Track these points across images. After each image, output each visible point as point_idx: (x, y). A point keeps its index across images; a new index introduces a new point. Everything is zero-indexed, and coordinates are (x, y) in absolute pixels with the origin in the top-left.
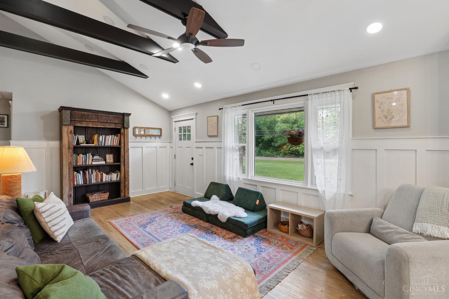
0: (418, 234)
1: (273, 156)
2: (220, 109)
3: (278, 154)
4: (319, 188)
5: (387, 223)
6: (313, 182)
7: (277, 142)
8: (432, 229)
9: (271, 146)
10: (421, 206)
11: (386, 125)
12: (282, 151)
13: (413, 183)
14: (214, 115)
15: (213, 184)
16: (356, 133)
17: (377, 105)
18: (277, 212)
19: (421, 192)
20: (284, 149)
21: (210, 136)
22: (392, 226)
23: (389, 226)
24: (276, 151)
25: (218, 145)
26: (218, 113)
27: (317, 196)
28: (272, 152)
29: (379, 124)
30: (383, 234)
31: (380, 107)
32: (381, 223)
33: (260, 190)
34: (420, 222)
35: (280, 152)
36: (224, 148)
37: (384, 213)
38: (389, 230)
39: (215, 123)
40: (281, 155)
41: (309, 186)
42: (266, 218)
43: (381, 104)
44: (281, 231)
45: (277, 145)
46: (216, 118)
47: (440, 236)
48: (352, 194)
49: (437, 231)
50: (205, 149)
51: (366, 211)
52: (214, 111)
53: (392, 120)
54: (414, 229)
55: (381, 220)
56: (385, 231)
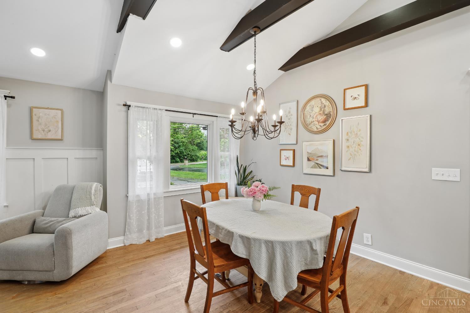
0: (73, 217)
5: (49, 218)
8: (81, 211)
10: (74, 197)
11: (44, 137)
13: (65, 183)
17: (35, 118)
19: (73, 189)
22: (53, 219)
23: (51, 220)
29: (36, 135)
30: (46, 228)
31: (38, 121)
32: (44, 220)
34: (73, 209)
37: (44, 212)
38: (52, 223)
43: (39, 117)
47: (86, 214)
48: (7, 205)
49: (84, 211)
51: (28, 215)
53: (49, 133)
54: (70, 215)
55: (43, 218)
56: (48, 225)
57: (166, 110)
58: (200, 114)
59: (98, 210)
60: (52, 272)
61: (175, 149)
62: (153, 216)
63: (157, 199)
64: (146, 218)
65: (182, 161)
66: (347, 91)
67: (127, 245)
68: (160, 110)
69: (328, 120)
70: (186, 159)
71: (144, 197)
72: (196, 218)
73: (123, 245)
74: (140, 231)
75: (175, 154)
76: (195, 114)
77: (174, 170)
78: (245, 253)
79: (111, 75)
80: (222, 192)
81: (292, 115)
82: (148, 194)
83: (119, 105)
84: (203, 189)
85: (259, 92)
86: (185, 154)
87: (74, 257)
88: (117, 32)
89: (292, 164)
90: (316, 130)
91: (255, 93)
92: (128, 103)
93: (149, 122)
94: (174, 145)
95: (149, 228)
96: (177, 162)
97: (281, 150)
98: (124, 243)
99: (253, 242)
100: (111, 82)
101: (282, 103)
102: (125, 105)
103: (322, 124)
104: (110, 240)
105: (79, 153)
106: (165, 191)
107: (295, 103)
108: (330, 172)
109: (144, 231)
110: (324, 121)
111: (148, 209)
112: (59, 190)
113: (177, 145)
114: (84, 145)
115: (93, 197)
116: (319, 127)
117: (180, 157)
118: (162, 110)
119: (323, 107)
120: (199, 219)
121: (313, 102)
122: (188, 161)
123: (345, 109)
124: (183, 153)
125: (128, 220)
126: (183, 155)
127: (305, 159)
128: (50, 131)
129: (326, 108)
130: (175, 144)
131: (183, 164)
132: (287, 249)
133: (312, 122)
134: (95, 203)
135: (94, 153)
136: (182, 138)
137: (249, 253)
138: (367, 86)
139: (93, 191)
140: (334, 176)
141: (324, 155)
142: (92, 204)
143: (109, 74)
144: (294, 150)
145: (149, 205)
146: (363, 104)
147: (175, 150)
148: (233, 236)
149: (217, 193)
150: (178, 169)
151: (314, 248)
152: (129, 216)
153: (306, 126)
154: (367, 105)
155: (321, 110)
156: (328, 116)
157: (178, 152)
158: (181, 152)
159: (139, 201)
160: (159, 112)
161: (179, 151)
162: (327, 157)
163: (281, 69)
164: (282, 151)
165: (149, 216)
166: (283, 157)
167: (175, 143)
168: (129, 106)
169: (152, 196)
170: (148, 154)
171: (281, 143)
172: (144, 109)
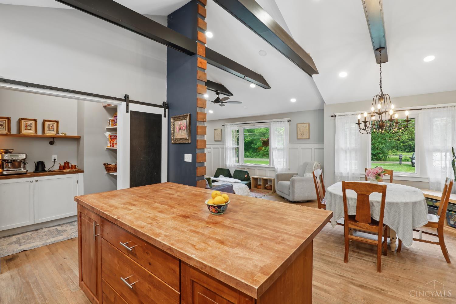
1: (253, 157)
2: (223, 125)
3: (258, 156)
4: (275, 167)
6: (273, 164)
7: (257, 144)
9: (251, 148)
10: (307, 168)
11: (301, 138)
12: (261, 152)
14: (219, 128)
15: (219, 169)
16: (291, 141)
18: (256, 179)
19: (307, 165)
20: (263, 150)
21: (216, 141)
24: (256, 152)
25: (222, 146)
26: (222, 127)
27: (275, 171)
28: (251, 153)
29: (299, 137)
31: (299, 130)
33: (247, 170)
34: (305, 173)
35: (259, 153)
36: (226, 148)
37: (298, 173)
39: (220, 133)
40: (260, 156)
41: (271, 166)
42: (251, 182)
43: (300, 128)
44: (258, 188)
45: (256, 146)
46: (220, 130)
48: (289, 168)
50: (213, 149)
52: (219, 126)
53: (304, 136)
54: (304, 176)
63: (355, 178)
71: (345, 174)
82: (348, 173)
91: (381, 97)
100: (325, 103)
102: (332, 116)
105: (317, 146)
112: (304, 164)
114: (319, 141)
139: (314, 166)
168: (335, 116)
172: (345, 116)
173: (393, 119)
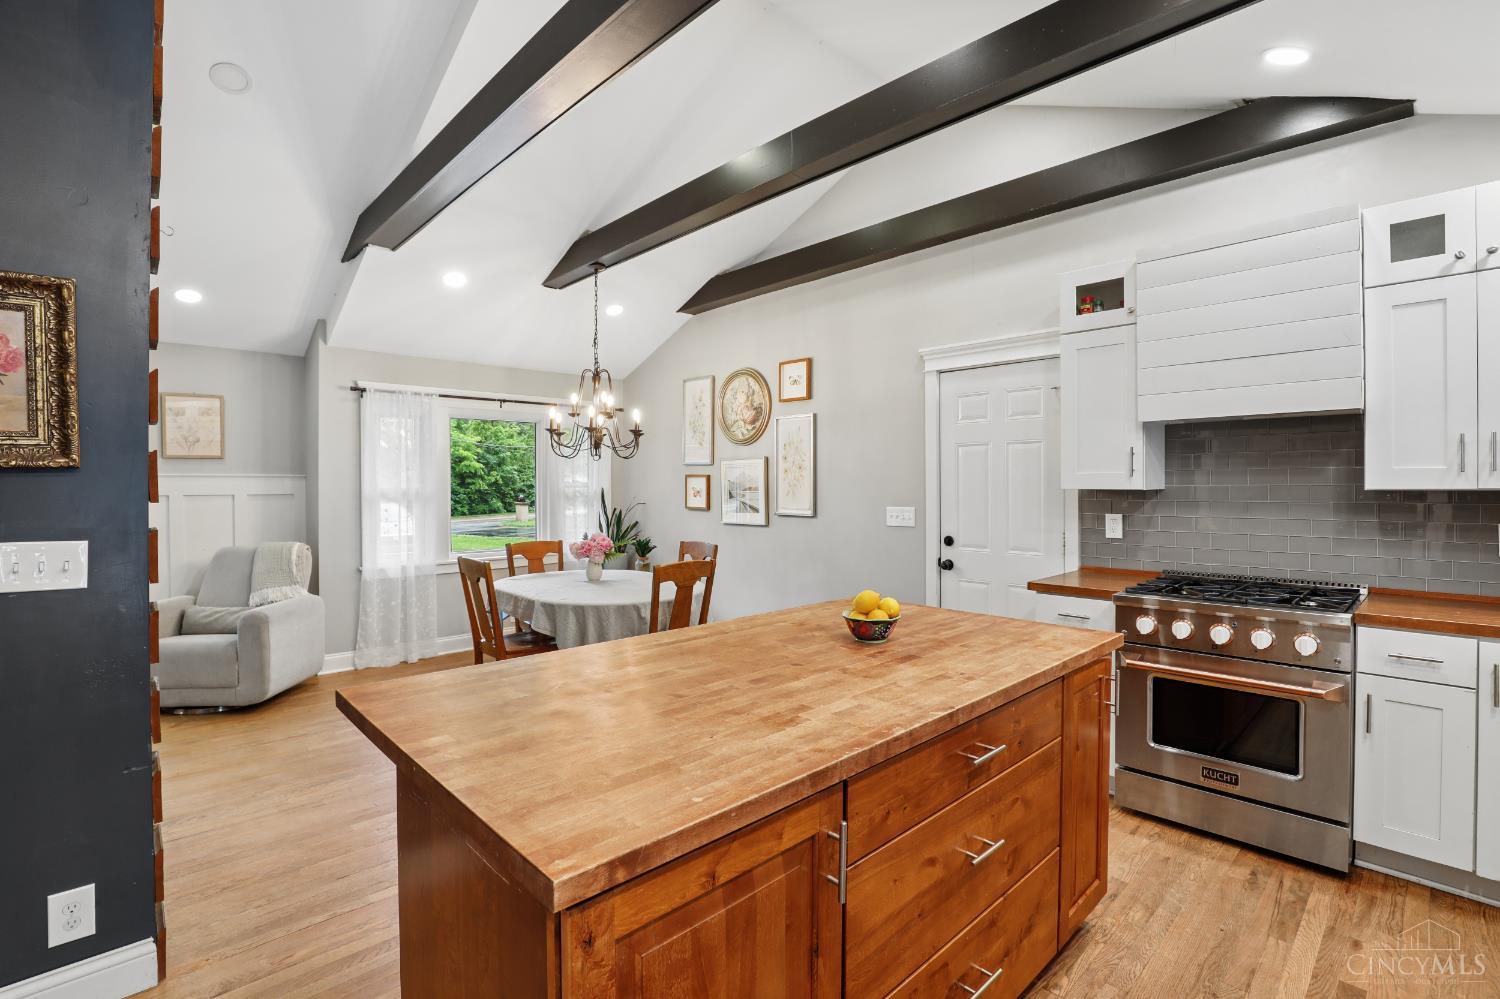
0: (260, 604)
8: (272, 594)
10: (257, 569)
11: (187, 455)
13: (230, 544)
17: (168, 416)
19: (252, 557)
23: (214, 610)
29: (172, 450)
30: (209, 623)
31: (175, 421)
32: (204, 611)
34: (258, 590)
37: (197, 598)
43: (176, 414)
47: (284, 598)
49: (278, 594)
53: (197, 444)
54: (251, 602)
55: (197, 607)
56: (212, 618)
57: (441, 396)
58: (516, 402)
59: (305, 592)
60: (233, 690)
61: (489, 472)
62: (414, 611)
63: (422, 578)
64: (400, 615)
65: (509, 509)
66: (786, 366)
67: (360, 668)
68: (428, 395)
69: (758, 420)
70: (522, 500)
71: (394, 572)
72: (478, 580)
73: (352, 668)
74: (388, 641)
75: (490, 485)
76: (505, 401)
77: (483, 535)
78: (548, 626)
79: (325, 328)
80: (550, 559)
81: (704, 405)
82: (404, 569)
83: (342, 388)
84: (511, 551)
85: (604, 375)
86: (519, 485)
87: (272, 663)
88: (343, 261)
89: (704, 505)
90: (741, 437)
91: (596, 376)
92: (361, 385)
93: (403, 420)
94: (483, 457)
95: (405, 638)
96: (494, 511)
97: (687, 476)
98: (354, 665)
99: (558, 610)
100: (325, 341)
101: (689, 380)
102: (354, 389)
103: (750, 427)
104: (328, 658)
105: (256, 485)
106: (438, 562)
107: (709, 382)
108: (760, 519)
109: (396, 641)
110: (753, 422)
111: (404, 597)
112: (221, 558)
113: (493, 459)
114: (266, 468)
115: (294, 570)
116: (745, 432)
117: (503, 497)
118: (432, 395)
119: (751, 395)
120: (482, 583)
121: (736, 383)
122: (527, 507)
123: (780, 401)
124: (514, 483)
125: (362, 618)
126: (513, 489)
127: (725, 496)
128: (198, 441)
129: (755, 396)
130: (488, 456)
131: (512, 516)
132: (603, 616)
133: (735, 422)
134: (299, 580)
135: (286, 484)
136: (512, 437)
137: (554, 627)
138: (810, 362)
139: (294, 557)
140: (767, 525)
141: (753, 486)
142: (293, 582)
143: (320, 328)
144: (709, 476)
145: (404, 589)
146: (804, 395)
147: (489, 475)
148: (533, 606)
149: (541, 559)
150: (495, 531)
151: (643, 615)
152: (365, 611)
153: (727, 428)
154: (809, 396)
155: (748, 400)
156: (758, 410)
157: (497, 481)
158: (508, 481)
159: (386, 582)
160: (426, 400)
161: (502, 477)
162: (756, 489)
163: (683, 309)
164: (689, 480)
165: (405, 612)
166: (691, 493)
167: (488, 450)
168: (364, 390)
169: (412, 573)
170: (404, 486)
171: (687, 461)
172: (394, 396)
173: (594, 426)
